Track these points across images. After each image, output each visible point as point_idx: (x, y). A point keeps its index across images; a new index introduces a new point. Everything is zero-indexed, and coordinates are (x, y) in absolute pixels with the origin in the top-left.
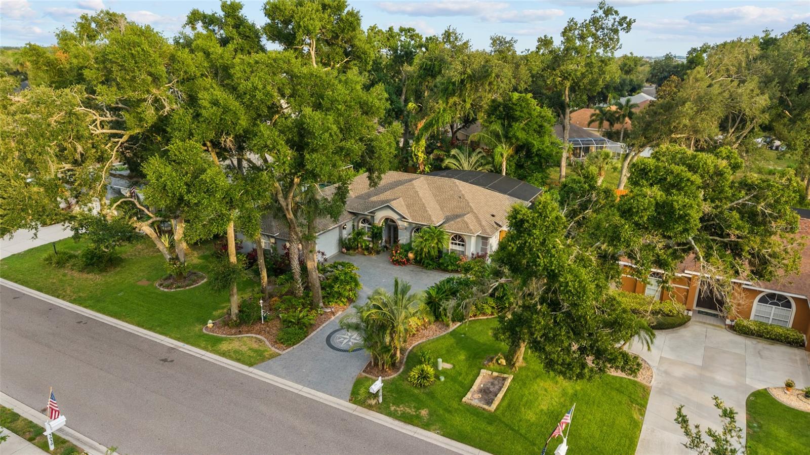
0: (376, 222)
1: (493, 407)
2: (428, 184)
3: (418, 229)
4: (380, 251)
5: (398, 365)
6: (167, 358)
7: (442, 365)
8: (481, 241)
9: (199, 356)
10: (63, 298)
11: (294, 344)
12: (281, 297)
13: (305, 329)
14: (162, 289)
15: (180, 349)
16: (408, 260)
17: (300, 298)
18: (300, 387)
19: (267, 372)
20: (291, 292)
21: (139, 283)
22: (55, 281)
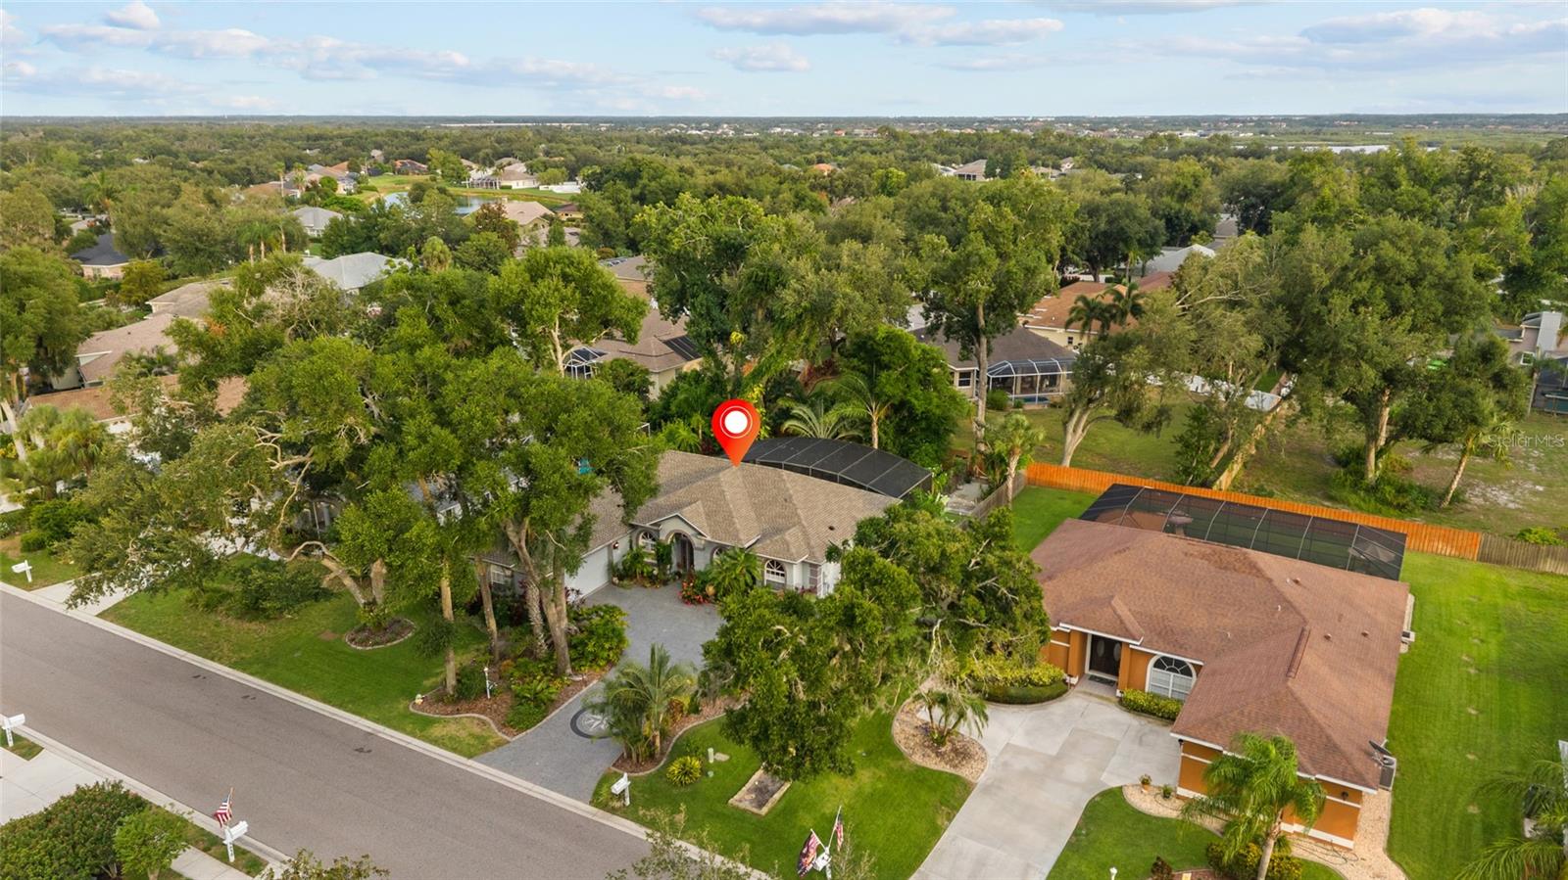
0: (662, 537)
1: (765, 810)
2: (744, 477)
3: (721, 549)
4: (668, 580)
5: (657, 756)
6: (364, 747)
7: (713, 756)
8: (808, 569)
9: (404, 744)
10: (220, 661)
11: (527, 728)
12: (515, 659)
13: (543, 707)
14: (353, 646)
15: (380, 735)
16: (706, 597)
17: (540, 661)
18: (530, 785)
19: (489, 765)
20: (530, 653)
21: (323, 637)
22: (204, 634)
